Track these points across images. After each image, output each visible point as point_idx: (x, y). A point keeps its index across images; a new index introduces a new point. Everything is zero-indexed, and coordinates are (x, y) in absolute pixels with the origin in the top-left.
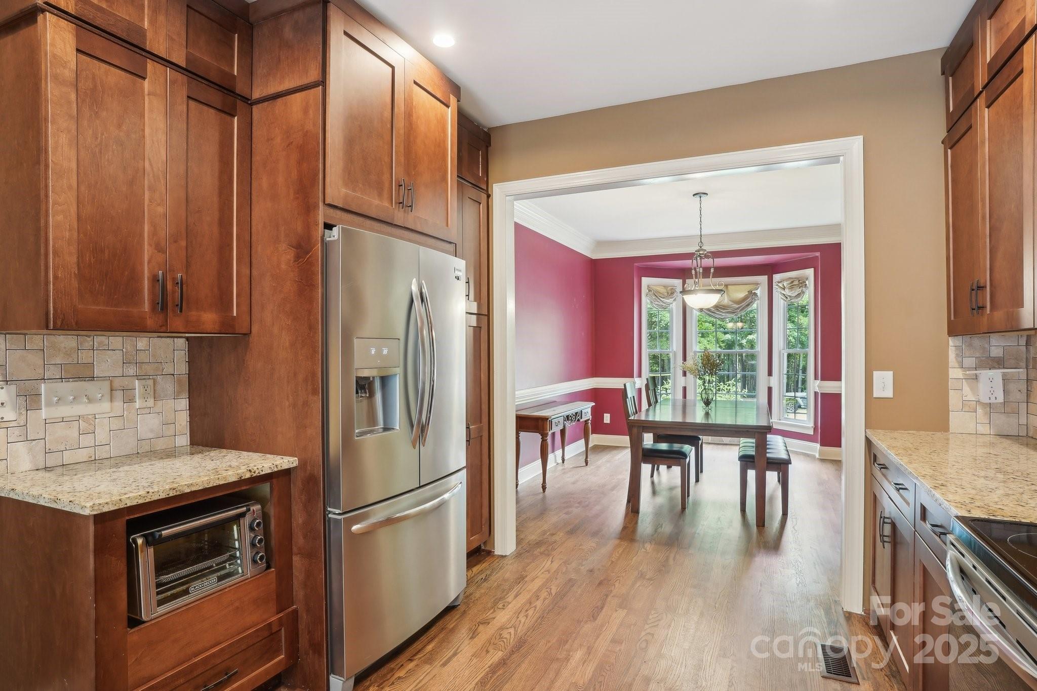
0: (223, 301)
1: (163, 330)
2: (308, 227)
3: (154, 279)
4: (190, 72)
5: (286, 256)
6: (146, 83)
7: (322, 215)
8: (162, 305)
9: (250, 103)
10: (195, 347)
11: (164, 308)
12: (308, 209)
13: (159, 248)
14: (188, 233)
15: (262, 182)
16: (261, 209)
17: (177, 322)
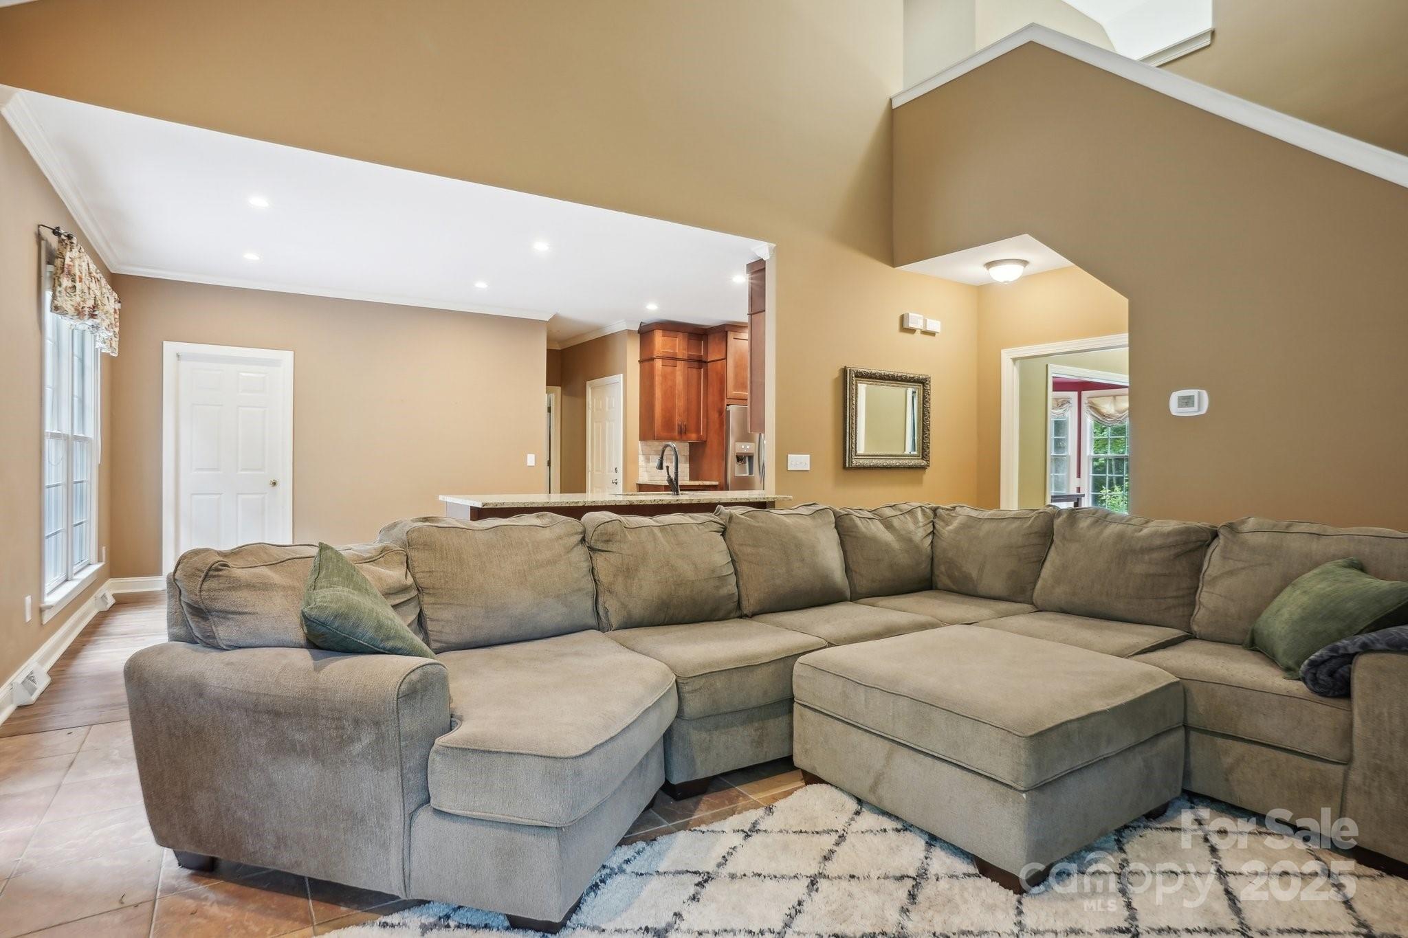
0: (698, 431)
1: (681, 440)
2: (723, 405)
3: (679, 425)
4: (689, 360)
5: (717, 415)
6: (677, 368)
7: (726, 402)
8: (680, 433)
9: (706, 362)
10: (691, 445)
11: (681, 434)
12: (722, 400)
13: (679, 415)
14: (688, 410)
15: (710, 390)
16: (710, 398)
17: (684, 438)
